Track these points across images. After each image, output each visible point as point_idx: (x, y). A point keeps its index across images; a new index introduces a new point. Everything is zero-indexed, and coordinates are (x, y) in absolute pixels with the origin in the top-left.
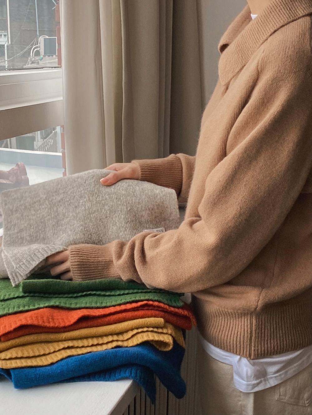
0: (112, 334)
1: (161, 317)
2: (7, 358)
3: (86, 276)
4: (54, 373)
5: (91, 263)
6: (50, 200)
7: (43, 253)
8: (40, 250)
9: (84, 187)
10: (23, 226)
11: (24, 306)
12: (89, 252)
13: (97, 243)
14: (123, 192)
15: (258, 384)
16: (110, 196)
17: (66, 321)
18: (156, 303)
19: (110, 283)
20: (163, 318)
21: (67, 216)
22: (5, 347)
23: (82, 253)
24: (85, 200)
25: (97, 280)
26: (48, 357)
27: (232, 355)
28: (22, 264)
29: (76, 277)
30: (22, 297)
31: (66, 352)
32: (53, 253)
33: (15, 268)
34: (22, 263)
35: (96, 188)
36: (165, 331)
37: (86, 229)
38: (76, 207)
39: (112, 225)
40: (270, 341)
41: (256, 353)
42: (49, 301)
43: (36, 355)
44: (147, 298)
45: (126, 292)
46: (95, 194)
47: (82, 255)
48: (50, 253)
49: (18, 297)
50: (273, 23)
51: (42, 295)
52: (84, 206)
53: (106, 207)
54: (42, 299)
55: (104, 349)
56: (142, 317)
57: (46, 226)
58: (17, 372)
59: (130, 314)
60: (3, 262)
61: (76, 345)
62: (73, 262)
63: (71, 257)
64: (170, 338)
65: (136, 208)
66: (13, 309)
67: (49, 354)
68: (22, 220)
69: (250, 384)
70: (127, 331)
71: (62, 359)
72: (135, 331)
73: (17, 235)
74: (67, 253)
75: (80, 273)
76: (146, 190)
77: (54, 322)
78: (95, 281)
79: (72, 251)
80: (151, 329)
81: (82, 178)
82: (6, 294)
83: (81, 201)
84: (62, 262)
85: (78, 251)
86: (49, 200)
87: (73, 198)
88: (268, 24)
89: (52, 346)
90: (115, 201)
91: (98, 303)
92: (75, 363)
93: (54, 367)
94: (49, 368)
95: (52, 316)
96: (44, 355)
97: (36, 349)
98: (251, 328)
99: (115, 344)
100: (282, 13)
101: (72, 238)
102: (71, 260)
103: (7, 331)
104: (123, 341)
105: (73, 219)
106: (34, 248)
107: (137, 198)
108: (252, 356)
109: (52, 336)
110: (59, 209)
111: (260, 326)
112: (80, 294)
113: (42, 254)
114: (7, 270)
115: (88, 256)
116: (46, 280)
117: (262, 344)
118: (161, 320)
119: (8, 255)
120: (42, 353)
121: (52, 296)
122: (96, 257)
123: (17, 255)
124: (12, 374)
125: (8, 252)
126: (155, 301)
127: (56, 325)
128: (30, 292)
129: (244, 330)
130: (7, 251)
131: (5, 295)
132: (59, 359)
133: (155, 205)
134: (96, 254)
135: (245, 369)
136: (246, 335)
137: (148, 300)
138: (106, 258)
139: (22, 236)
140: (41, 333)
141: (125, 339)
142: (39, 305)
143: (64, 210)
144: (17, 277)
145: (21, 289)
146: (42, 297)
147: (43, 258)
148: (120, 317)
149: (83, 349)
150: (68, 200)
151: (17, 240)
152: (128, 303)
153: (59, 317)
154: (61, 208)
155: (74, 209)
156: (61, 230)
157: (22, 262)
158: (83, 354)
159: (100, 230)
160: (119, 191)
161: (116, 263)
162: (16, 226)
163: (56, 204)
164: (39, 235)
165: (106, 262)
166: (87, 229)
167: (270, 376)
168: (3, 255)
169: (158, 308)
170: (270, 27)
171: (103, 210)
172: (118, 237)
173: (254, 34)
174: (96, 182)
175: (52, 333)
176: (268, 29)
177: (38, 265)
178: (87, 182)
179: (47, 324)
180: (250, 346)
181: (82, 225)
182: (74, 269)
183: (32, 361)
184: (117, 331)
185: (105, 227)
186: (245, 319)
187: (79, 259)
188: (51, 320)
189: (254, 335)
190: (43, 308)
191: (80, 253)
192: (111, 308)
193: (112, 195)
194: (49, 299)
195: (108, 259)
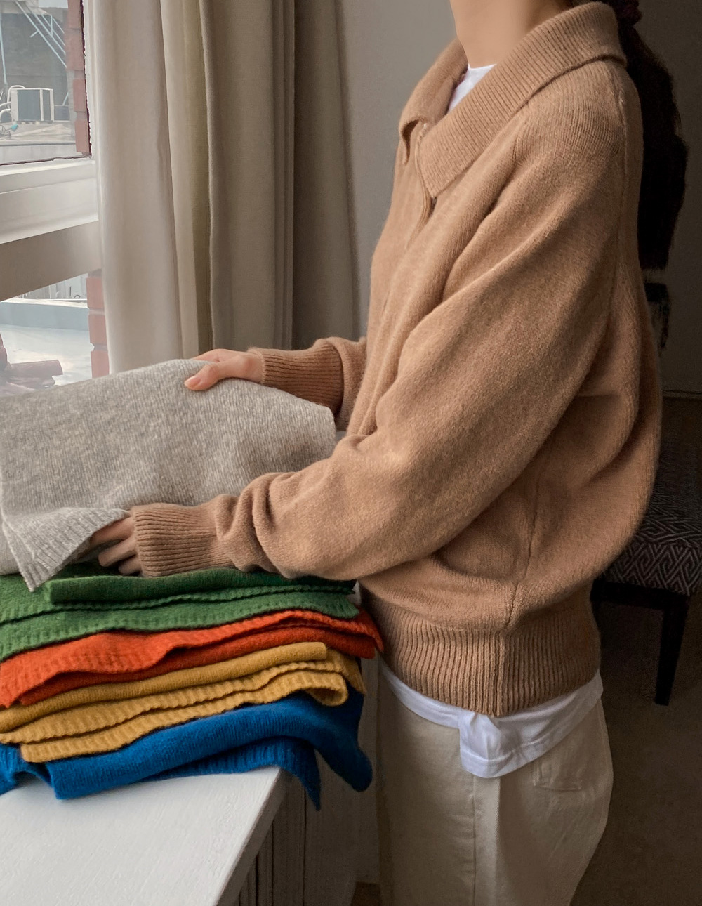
0: (231, 679)
1: (320, 640)
2: (38, 738)
3: (169, 566)
4: (129, 766)
5: (175, 541)
6: (90, 419)
7: (86, 526)
8: (80, 519)
9: (157, 396)
10: (38, 469)
11: (58, 632)
12: (172, 520)
13: (183, 502)
14: (232, 408)
15: (507, 761)
16: (207, 414)
17: (142, 657)
18: (309, 615)
19: (216, 577)
20: (324, 643)
21: (124, 451)
22: (29, 716)
23: (159, 522)
24: (160, 421)
25: (192, 573)
26: (115, 732)
27: (459, 711)
28: (47, 549)
29: (149, 568)
30: (52, 612)
31: (149, 721)
32: (106, 523)
33: (33, 556)
34: (47, 546)
35: (180, 398)
36: (329, 667)
37: (162, 477)
38: (142, 435)
39: (211, 468)
40: (529, 682)
41: (506, 705)
42: (103, 617)
43: (92, 730)
44: (290, 604)
45: (248, 592)
46: (178, 411)
47: (158, 526)
48: (99, 526)
49: (43, 613)
50: (535, 74)
51: (88, 606)
52: (157, 433)
53: (200, 437)
54: (89, 615)
55: (220, 711)
56: (286, 642)
57: (83, 469)
58: (58, 767)
59: (263, 638)
60: (7, 544)
61: (166, 705)
62: (142, 540)
63: (139, 530)
64: (341, 681)
65: (255, 438)
66: (36, 639)
67: (117, 725)
68: (36, 458)
69: (495, 762)
70: (258, 672)
71: (143, 736)
72: (275, 672)
73: (27, 487)
74: (130, 521)
75: (157, 561)
76: (274, 405)
77: (120, 663)
78: (188, 575)
79: (139, 518)
80: (304, 665)
81: (152, 378)
82: (18, 607)
83: (152, 424)
84: (120, 540)
85: (151, 519)
86: (87, 421)
87: (136, 417)
88: (525, 77)
89: (119, 708)
90: (215, 425)
91: (199, 619)
92: (169, 743)
93: (130, 752)
94: (118, 755)
95: (115, 650)
96: (107, 728)
97: (89, 717)
98: (497, 660)
99: (239, 699)
100: (552, 56)
101: (137, 495)
102: (139, 535)
103: (31, 686)
104: (252, 691)
105: (137, 458)
106: (67, 516)
107: (256, 418)
108: (498, 711)
109: (118, 690)
110: (107, 438)
111: (512, 656)
112: (161, 601)
113: (85, 528)
114: (17, 560)
115: (169, 528)
116: (95, 577)
117: (516, 689)
118: (319, 647)
119: (17, 531)
120: (103, 724)
121: (108, 606)
122: (186, 528)
123: (35, 532)
124: (51, 772)
125: (16, 526)
126: (307, 609)
127: (125, 668)
128: (65, 602)
129: (484, 665)
130: (12, 523)
131: (18, 610)
132: (137, 736)
133: (291, 433)
134: (185, 524)
135: (484, 736)
136: (487, 674)
137: (292, 609)
138: (204, 531)
139: (37, 490)
140: (97, 684)
141: (258, 686)
142: (86, 627)
143: (118, 440)
144: (37, 572)
145: (47, 598)
146: (89, 610)
147: (88, 536)
148: (243, 645)
149: (180, 712)
150: (125, 420)
151: (28, 498)
152: (255, 616)
153: (129, 651)
154: (111, 436)
155: (138, 439)
156: (113, 477)
157: (46, 544)
158: (181, 723)
159: (190, 479)
160: (223, 406)
161: (222, 538)
162: (25, 469)
163: (102, 428)
164: (70, 487)
165: (204, 537)
166: (165, 476)
167: (526, 744)
168: (5, 531)
169: (312, 624)
170: (529, 82)
171: (195, 440)
172: (224, 491)
173: (497, 95)
174: (179, 385)
175: (116, 682)
176: (525, 86)
177: (77, 550)
178: (162, 387)
179: (107, 668)
180: (494, 694)
181: (155, 470)
182: (145, 553)
183: (85, 743)
184: (242, 673)
185: (198, 473)
186: (484, 644)
187: (153, 533)
188: (113, 658)
189: (501, 672)
190: (95, 634)
191: (155, 522)
192: (224, 628)
193: (210, 414)
194: (102, 613)
195: (207, 531)
